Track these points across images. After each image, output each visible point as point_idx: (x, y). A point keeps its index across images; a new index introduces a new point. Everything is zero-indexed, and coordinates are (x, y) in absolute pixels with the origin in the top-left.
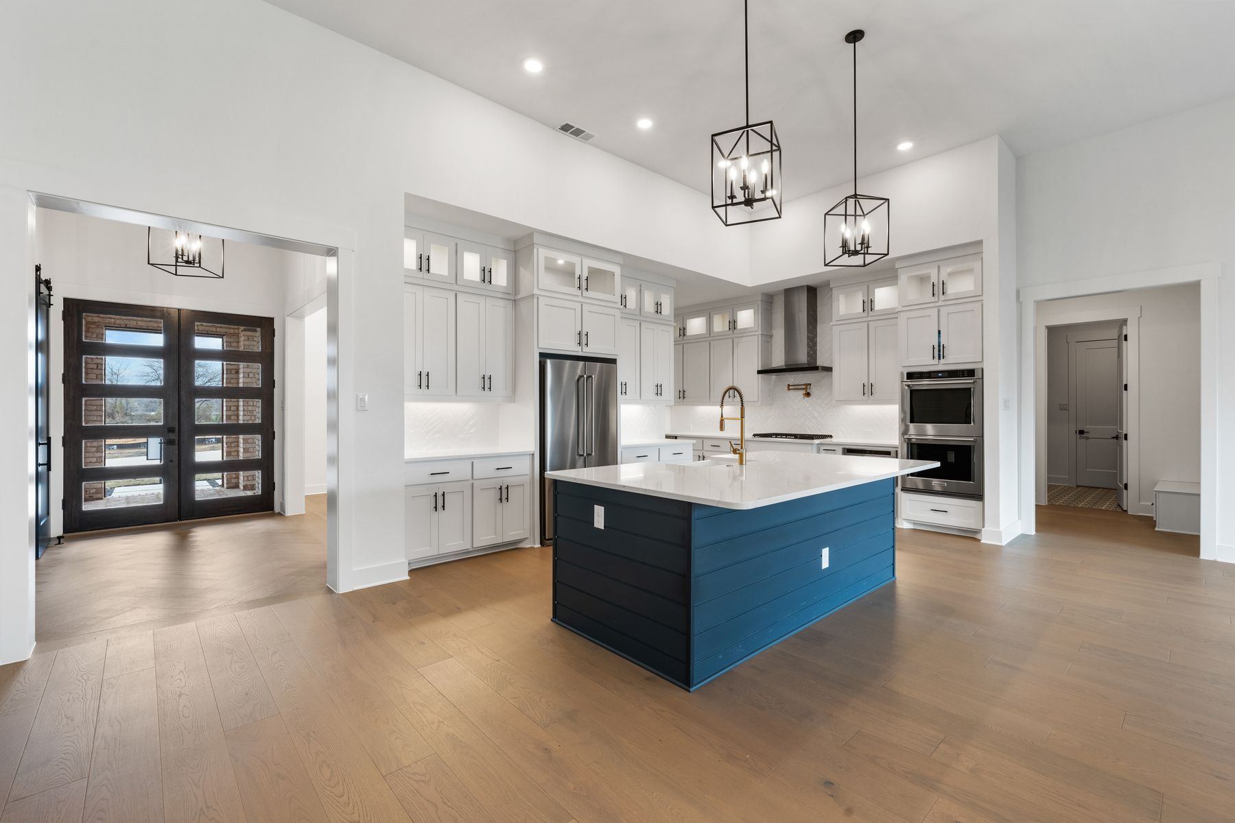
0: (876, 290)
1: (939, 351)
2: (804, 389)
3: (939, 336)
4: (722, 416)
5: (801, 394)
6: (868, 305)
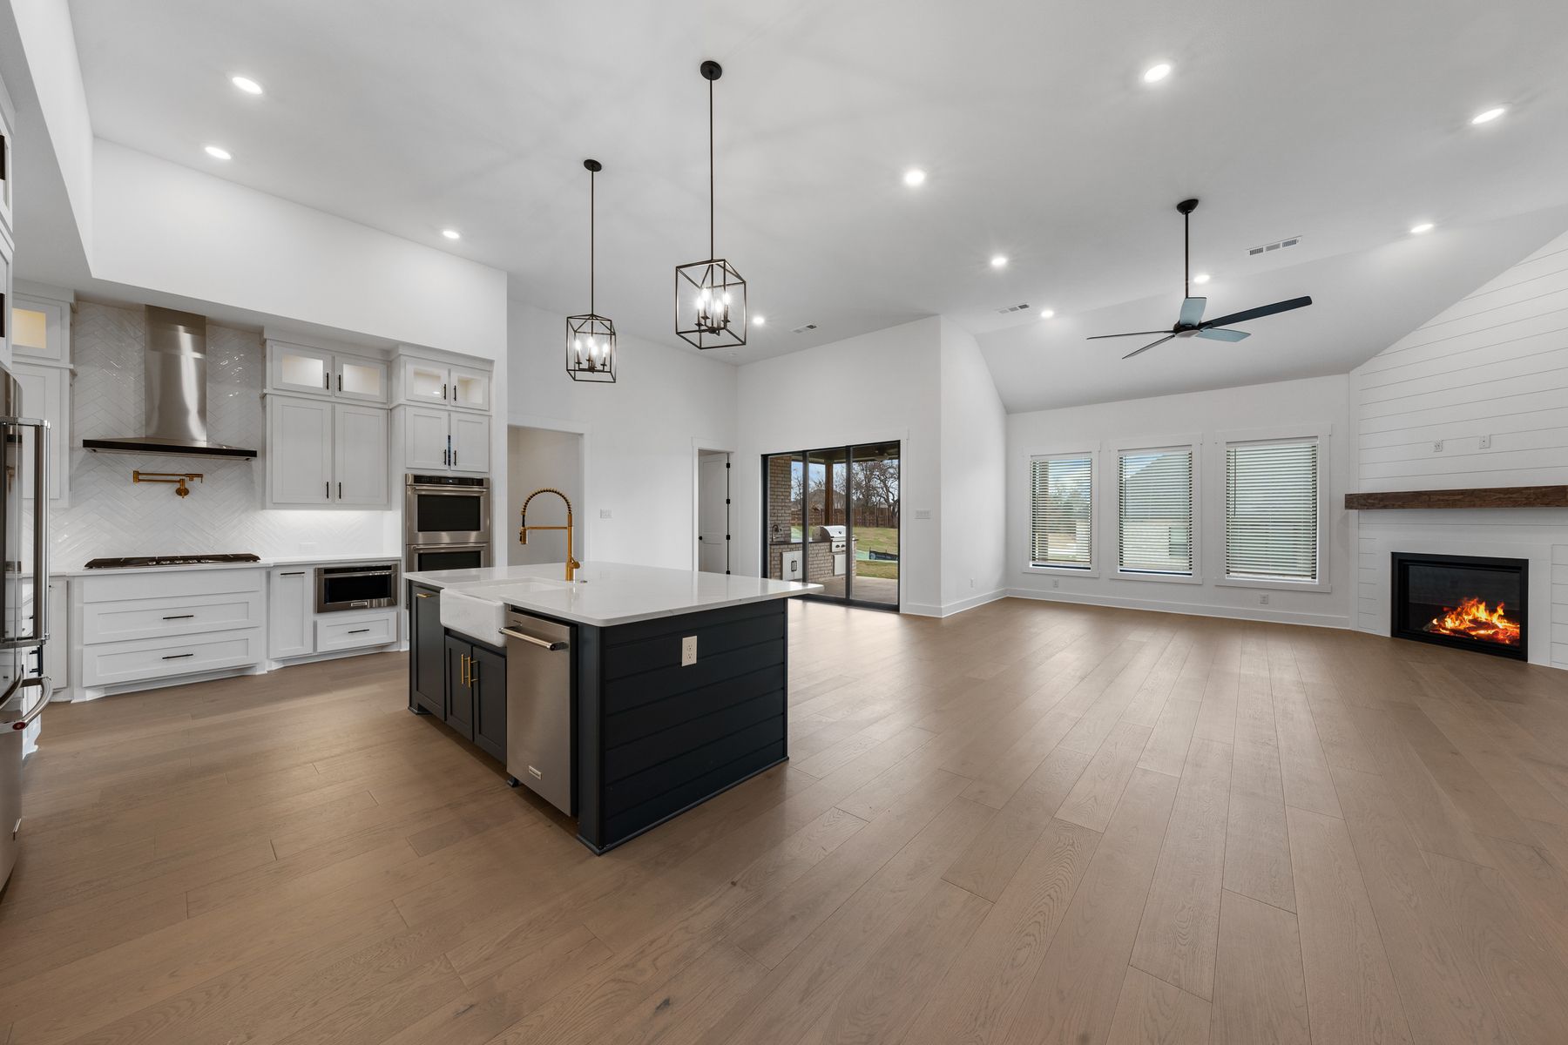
0: (345, 366)
1: (450, 456)
2: (179, 482)
3: (450, 441)
5: (167, 490)
6: (333, 381)
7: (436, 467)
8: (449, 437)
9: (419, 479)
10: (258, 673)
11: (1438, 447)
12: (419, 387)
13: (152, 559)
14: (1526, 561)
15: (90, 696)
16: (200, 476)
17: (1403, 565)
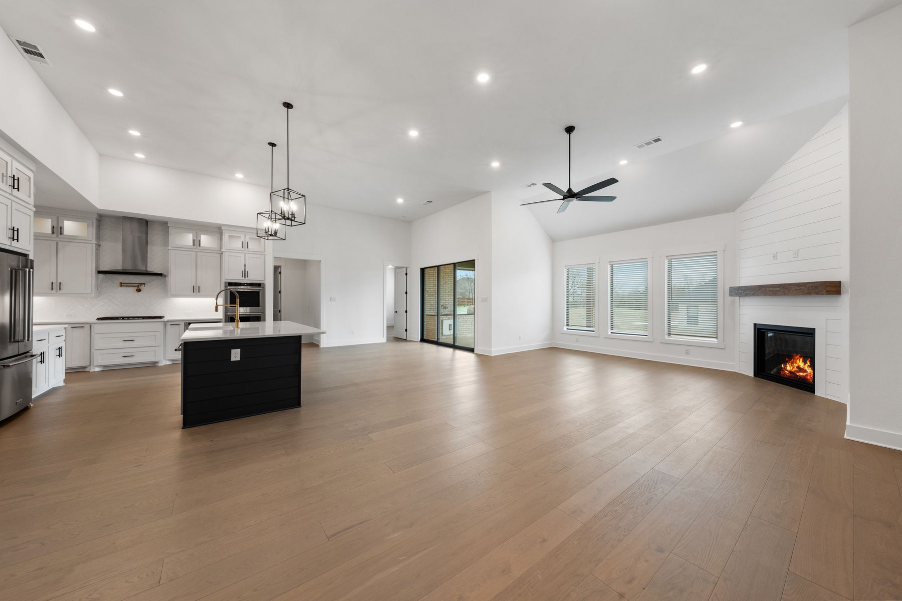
0: (202, 235)
1: (245, 274)
2: (137, 286)
3: (245, 267)
4: (217, 304)
5: (133, 290)
6: (197, 243)
7: (238, 278)
8: (245, 265)
9: (230, 284)
10: (160, 365)
11: (775, 257)
12: (232, 244)
13: (121, 317)
14: (814, 329)
15: (97, 369)
16: (144, 284)
17: (760, 332)
